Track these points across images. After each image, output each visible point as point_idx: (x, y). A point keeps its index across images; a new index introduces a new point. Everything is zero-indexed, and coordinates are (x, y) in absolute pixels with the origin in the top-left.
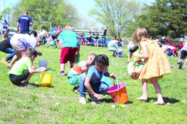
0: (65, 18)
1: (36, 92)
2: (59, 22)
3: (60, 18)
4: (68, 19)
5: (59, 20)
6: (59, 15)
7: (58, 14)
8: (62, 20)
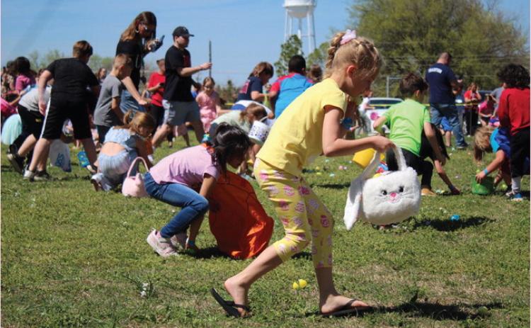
0: (488, 61)
1: (419, 279)
2: (469, 74)
3: (473, 62)
4: (494, 63)
5: (471, 67)
6: (469, 54)
7: (466, 49)
8: (477, 68)
